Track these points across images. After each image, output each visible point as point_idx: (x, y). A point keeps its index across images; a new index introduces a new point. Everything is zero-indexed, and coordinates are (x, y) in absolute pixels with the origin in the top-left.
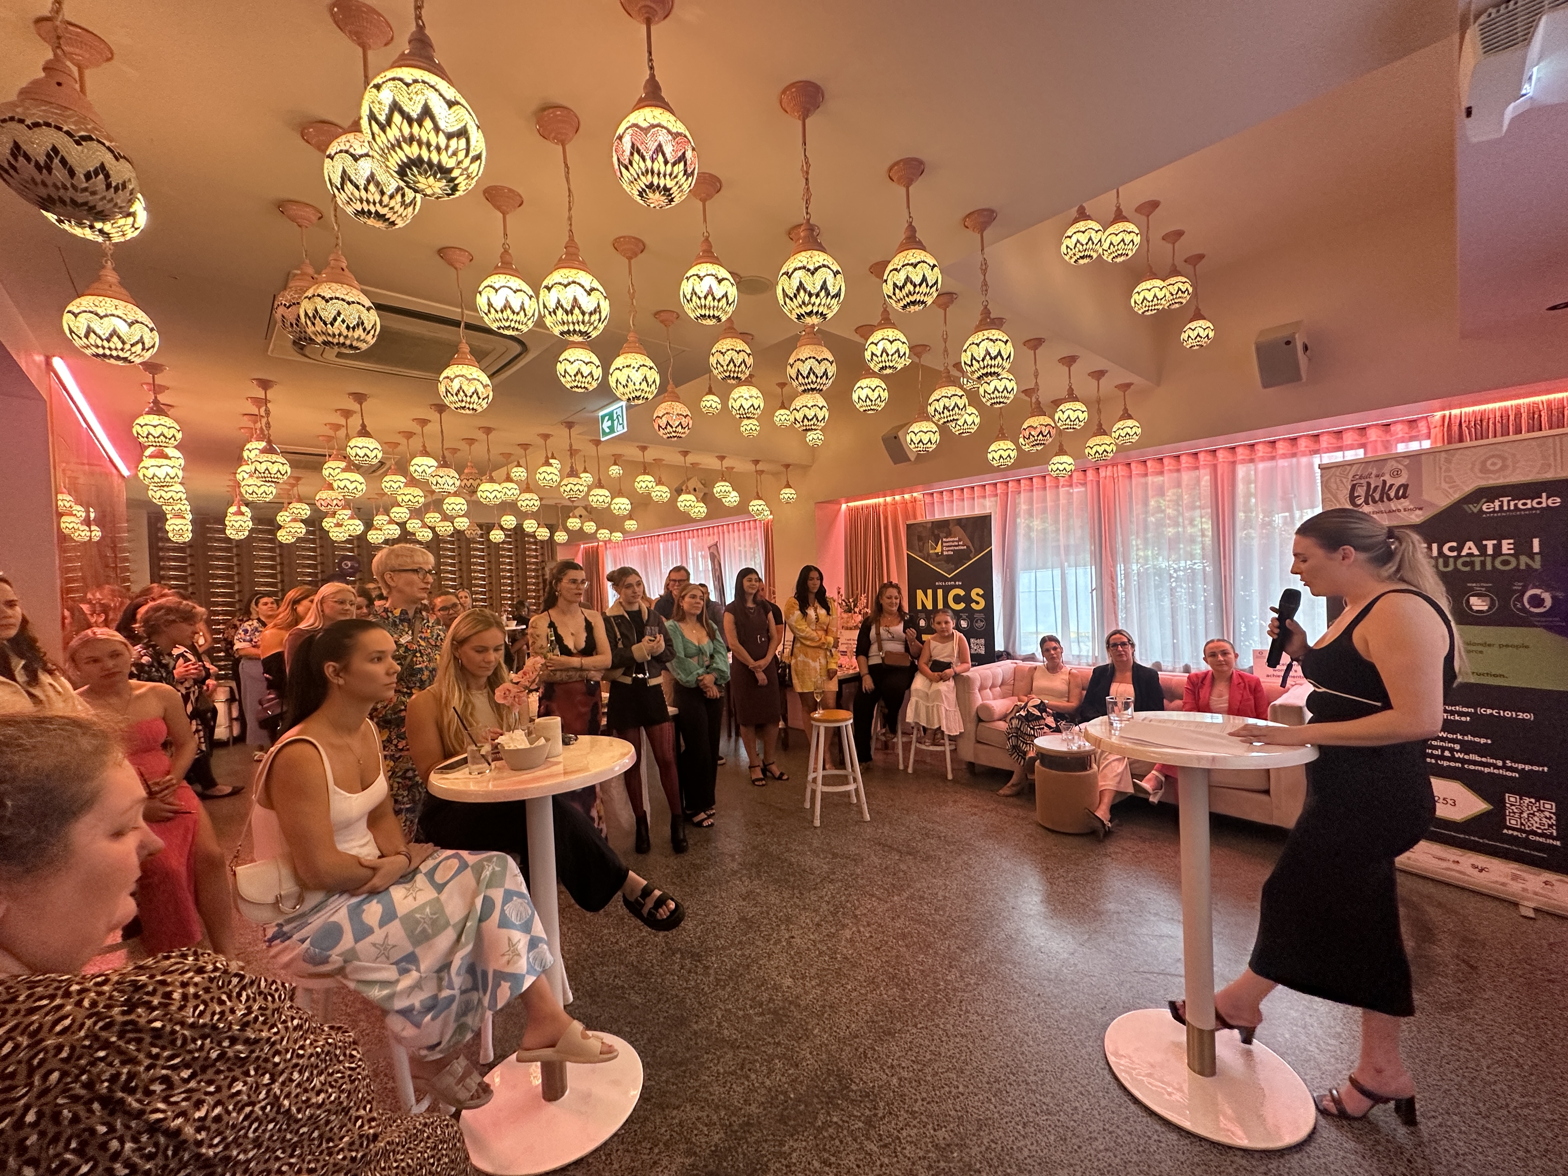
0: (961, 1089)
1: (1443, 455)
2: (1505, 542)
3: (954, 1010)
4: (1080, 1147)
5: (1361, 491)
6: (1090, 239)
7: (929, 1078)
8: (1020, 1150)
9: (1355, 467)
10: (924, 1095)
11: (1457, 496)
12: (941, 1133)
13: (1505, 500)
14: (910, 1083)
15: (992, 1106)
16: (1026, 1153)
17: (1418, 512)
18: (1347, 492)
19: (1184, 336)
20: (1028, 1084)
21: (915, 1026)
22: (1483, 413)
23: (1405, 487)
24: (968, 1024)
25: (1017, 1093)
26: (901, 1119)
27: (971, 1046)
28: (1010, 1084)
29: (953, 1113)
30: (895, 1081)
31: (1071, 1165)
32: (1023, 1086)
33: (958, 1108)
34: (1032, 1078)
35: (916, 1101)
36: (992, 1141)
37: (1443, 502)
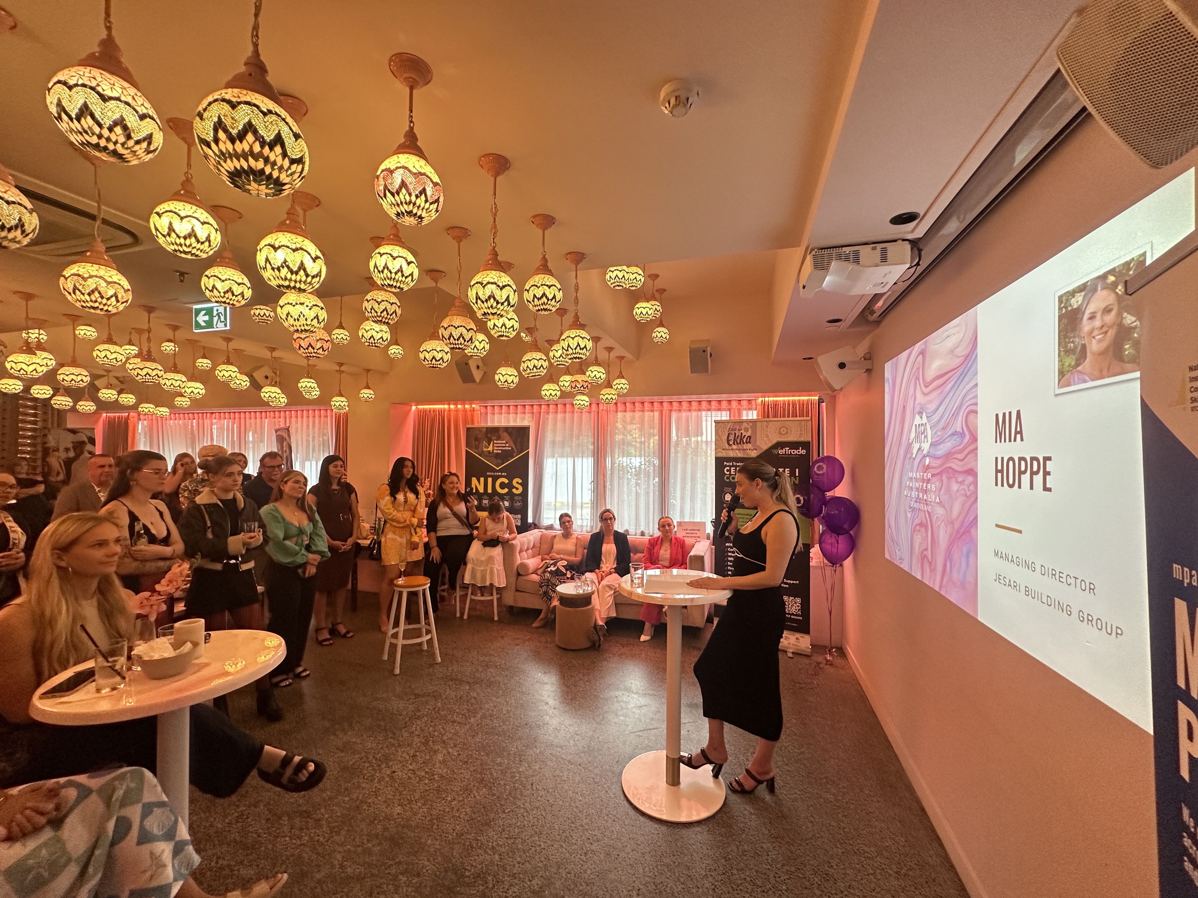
0: (543, 846)
1: (765, 423)
2: (786, 470)
3: (528, 792)
4: (618, 855)
5: (732, 437)
6: (624, 276)
7: (520, 846)
8: (585, 871)
9: (730, 424)
10: (519, 859)
11: (770, 445)
12: (534, 882)
13: (787, 449)
14: (508, 854)
15: (564, 850)
16: (589, 872)
17: (755, 451)
18: (726, 437)
19: (654, 335)
20: (583, 826)
21: (504, 812)
22: (776, 401)
23: (750, 437)
24: (539, 798)
25: (578, 835)
26: (506, 882)
27: (543, 813)
28: (572, 830)
29: (540, 865)
30: (497, 857)
31: (616, 869)
32: (580, 828)
33: (543, 859)
34: (585, 821)
35: (514, 866)
36: (568, 873)
37: (765, 447)
